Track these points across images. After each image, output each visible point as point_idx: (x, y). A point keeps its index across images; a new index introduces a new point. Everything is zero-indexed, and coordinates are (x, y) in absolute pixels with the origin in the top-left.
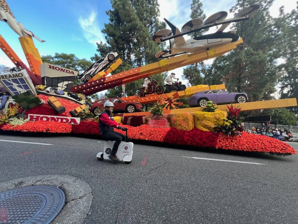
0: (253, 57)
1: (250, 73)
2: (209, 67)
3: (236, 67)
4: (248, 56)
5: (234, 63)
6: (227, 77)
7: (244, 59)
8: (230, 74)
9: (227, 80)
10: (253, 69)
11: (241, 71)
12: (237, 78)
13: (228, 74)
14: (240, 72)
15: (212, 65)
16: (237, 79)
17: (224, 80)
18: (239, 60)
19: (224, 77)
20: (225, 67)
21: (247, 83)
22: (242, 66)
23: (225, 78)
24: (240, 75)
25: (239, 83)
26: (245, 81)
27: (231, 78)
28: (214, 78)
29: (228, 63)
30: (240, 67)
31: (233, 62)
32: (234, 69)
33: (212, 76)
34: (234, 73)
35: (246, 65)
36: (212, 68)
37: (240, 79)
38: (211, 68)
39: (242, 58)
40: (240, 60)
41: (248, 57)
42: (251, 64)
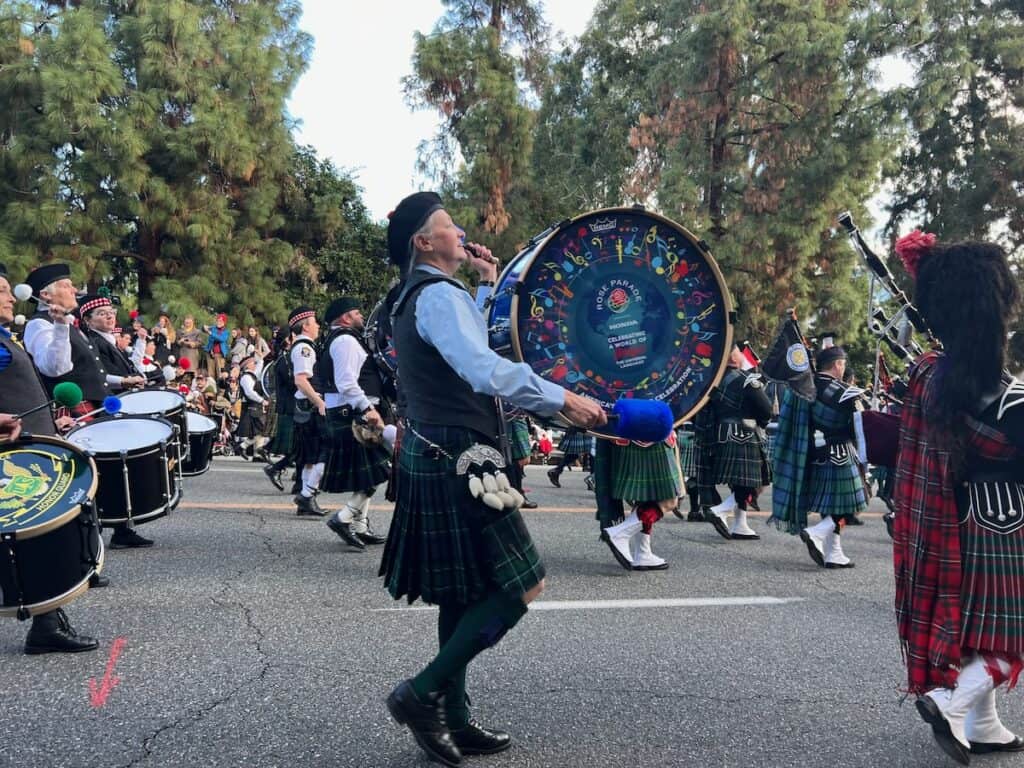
0: (785, 27)
1: (770, 115)
2: (568, 52)
3: (705, 72)
4: (763, 16)
5: (695, 49)
6: (663, 122)
7: (744, 31)
8: (677, 106)
9: (661, 138)
10: (783, 96)
11: (728, 99)
12: (709, 133)
13: (666, 105)
14: (724, 103)
15: (584, 40)
16: (708, 141)
17: (645, 139)
18: (722, 33)
19: (644, 120)
20: (654, 63)
21: (755, 169)
22: (732, 72)
23: (649, 128)
24: (722, 120)
25: (717, 169)
26: (746, 158)
27: (677, 131)
28: (595, 122)
29: (666, 41)
30: (724, 74)
31: (693, 43)
32: (698, 81)
33: (580, 110)
34: (693, 102)
35: (754, 70)
36: (581, 59)
37: (724, 141)
38: (576, 56)
39: (733, 24)
40: (727, 34)
41: (763, 22)
42: (772, 66)
